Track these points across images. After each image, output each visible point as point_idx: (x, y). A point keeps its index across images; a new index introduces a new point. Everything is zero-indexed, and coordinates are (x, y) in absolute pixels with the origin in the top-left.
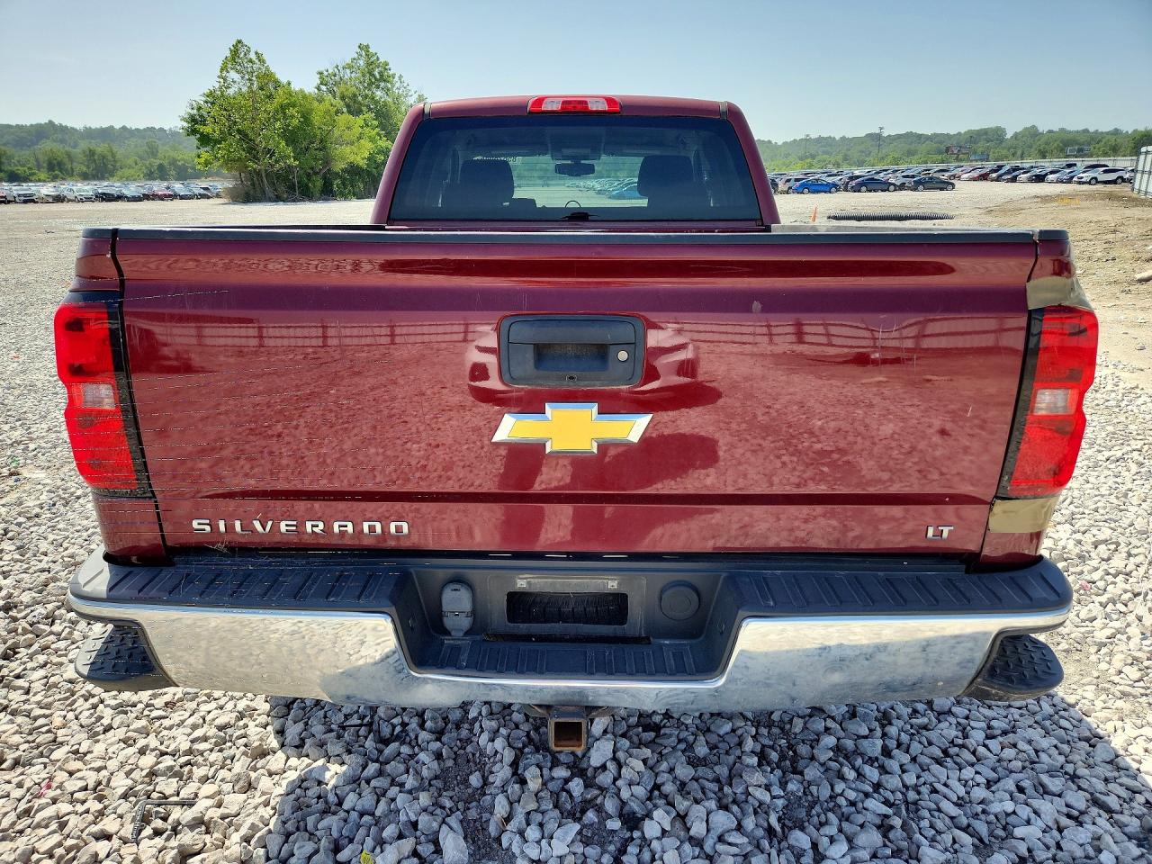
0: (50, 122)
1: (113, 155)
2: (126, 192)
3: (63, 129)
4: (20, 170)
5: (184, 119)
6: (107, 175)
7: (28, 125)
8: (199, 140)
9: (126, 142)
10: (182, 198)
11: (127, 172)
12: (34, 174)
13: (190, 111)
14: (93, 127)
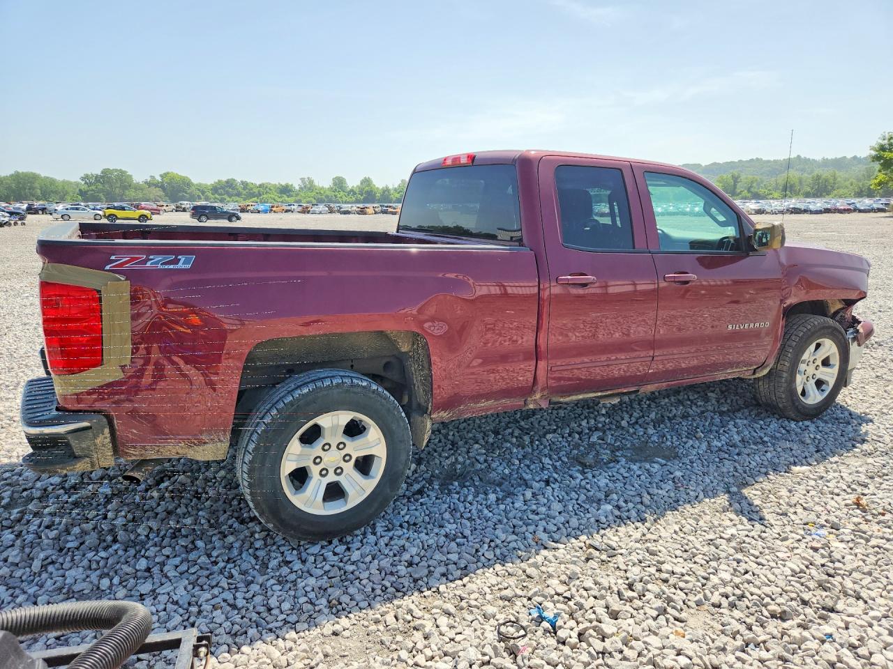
0: (799, 156)
1: (835, 179)
2: (812, 207)
3: (807, 161)
4: (762, 191)
5: (873, 149)
6: (824, 194)
7: (782, 159)
8: (881, 164)
9: (853, 168)
10: (860, 211)
11: (841, 191)
12: (771, 194)
13: (881, 141)
14: (829, 158)
